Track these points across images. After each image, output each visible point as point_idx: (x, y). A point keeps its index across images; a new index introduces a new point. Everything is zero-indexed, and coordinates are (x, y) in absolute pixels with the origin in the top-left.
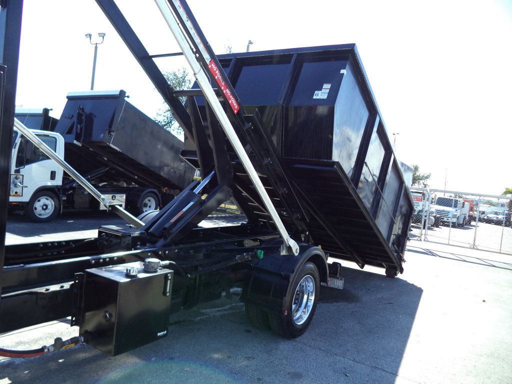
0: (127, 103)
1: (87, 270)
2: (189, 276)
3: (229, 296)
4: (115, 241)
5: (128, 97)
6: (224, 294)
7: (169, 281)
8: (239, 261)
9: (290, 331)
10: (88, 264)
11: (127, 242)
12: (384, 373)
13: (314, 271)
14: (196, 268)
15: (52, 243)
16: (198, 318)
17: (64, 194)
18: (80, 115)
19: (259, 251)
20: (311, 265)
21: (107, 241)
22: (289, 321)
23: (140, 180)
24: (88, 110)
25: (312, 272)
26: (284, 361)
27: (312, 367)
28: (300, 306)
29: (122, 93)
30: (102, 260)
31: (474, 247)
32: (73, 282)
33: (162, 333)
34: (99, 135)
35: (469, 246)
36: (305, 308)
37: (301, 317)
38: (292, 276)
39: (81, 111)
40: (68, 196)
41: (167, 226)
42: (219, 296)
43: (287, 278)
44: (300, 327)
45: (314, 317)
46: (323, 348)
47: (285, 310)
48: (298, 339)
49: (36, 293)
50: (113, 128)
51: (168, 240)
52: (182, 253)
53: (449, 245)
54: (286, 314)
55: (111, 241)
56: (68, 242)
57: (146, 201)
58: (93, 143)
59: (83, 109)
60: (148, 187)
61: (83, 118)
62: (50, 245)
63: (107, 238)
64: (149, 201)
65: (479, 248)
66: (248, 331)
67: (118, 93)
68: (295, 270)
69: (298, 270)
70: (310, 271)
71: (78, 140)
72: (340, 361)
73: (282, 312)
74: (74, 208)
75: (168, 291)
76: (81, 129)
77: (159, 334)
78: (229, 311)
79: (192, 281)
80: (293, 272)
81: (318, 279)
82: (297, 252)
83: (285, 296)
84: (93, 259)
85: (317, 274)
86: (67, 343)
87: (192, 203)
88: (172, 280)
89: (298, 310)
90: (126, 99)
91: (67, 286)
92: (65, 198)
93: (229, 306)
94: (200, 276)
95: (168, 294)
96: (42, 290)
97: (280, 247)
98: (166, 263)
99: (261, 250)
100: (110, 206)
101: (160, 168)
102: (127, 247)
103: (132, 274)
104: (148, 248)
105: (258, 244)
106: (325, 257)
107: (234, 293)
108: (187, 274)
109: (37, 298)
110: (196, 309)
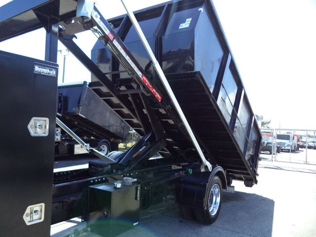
0: (88, 89)
1: (91, 186)
2: (146, 188)
3: (167, 200)
4: (100, 169)
6: (164, 199)
7: (138, 191)
8: (177, 177)
9: (207, 220)
10: (89, 183)
11: (107, 170)
13: (219, 181)
14: (149, 183)
15: (63, 172)
16: (150, 215)
18: (60, 98)
19: (190, 169)
20: (217, 178)
21: (95, 169)
22: (208, 213)
23: (97, 135)
24: (64, 95)
28: (212, 203)
29: (85, 83)
30: (96, 180)
31: (306, 163)
33: (136, 224)
34: (72, 109)
35: (303, 162)
36: (215, 204)
37: (213, 210)
38: (207, 184)
42: (162, 200)
43: (205, 186)
44: (213, 217)
45: (221, 210)
46: (229, 229)
47: (205, 207)
48: (212, 225)
50: (81, 104)
52: (140, 175)
53: (291, 162)
54: (206, 209)
55: (98, 170)
56: (72, 172)
57: (101, 147)
58: (68, 114)
59: (61, 94)
60: (102, 139)
61: (62, 99)
64: (103, 147)
65: (310, 163)
66: (181, 222)
67: (83, 83)
68: (209, 181)
70: (217, 182)
71: (59, 113)
73: (203, 208)
75: (138, 197)
76: (61, 105)
77: (134, 224)
79: (147, 192)
80: (207, 182)
81: (221, 187)
82: (210, 169)
83: (205, 197)
84: (91, 180)
85: (221, 184)
86: (81, 232)
88: (140, 190)
89: (210, 206)
90: (87, 86)
94: (151, 188)
95: (138, 199)
97: (200, 167)
98: (136, 180)
99: (190, 168)
100: (90, 150)
101: (109, 127)
102: (108, 173)
103: (118, 187)
104: (120, 172)
105: (181, 167)
106: (224, 173)
107: (170, 199)
108: (144, 187)
109: (63, 205)
110: (147, 210)
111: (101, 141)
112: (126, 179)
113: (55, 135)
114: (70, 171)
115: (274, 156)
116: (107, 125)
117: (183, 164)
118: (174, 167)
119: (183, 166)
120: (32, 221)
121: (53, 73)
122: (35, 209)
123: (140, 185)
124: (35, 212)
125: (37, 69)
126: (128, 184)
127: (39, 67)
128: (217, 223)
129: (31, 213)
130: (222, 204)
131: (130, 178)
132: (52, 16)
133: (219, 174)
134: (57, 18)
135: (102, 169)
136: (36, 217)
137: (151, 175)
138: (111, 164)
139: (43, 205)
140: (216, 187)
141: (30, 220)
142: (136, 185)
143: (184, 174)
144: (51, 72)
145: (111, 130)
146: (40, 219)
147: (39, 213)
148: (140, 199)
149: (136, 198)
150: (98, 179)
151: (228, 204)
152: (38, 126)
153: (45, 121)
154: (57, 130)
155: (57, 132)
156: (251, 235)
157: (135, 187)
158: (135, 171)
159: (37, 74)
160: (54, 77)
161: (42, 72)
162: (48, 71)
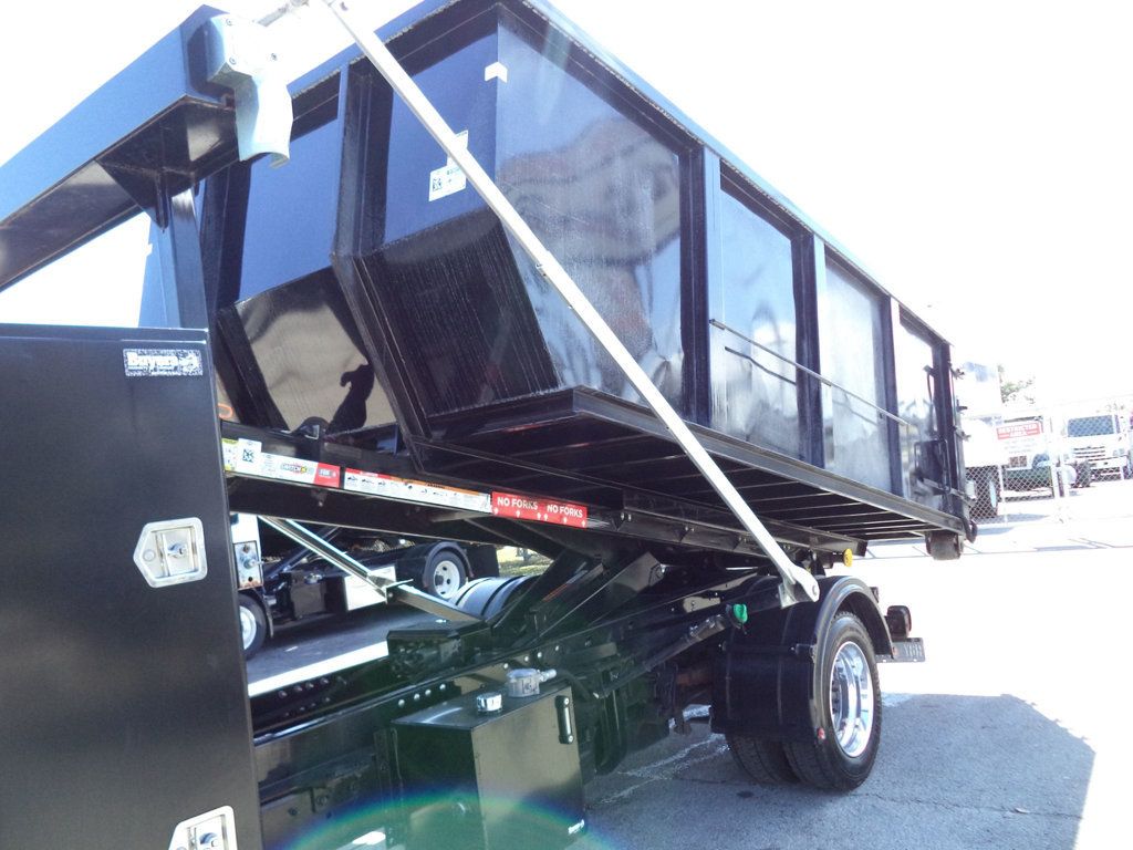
1: (398, 721)
2: (597, 696)
3: (683, 726)
4: (428, 654)
6: (672, 724)
7: (567, 710)
8: (700, 640)
11: (451, 651)
13: (857, 631)
15: (303, 684)
17: (269, 593)
19: (737, 607)
20: (847, 619)
21: (410, 657)
22: (833, 751)
25: (857, 635)
26: (847, 840)
27: (913, 842)
28: (845, 714)
30: (417, 696)
33: (577, 827)
36: (858, 715)
37: (855, 738)
38: (815, 648)
40: (278, 595)
42: (664, 731)
43: (806, 656)
44: (858, 761)
45: (883, 734)
46: (923, 798)
47: (818, 730)
48: (859, 790)
52: (568, 652)
54: (823, 737)
55: (420, 656)
56: (332, 677)
57: (439, 570)
62: (300, 689)
63: (408, 652)
64: (445, 569)
66: (745, 795)
68: (819, 636)
69: (824, 635)
70: (849, 634)
72: (970, 817)
73: (813, 735)
74: (294, 619)
75: (569, 732)
77: (571, 830)
78: (689, 763)
79: (604, 708)
80: (815, 642)
81: (870, 649)
82: (815, 594)
83: (812, 697)
85: (866, 639)
88: (572, 709)
89: (843, 725)
92: (273, 602)
93: (687, 750)
94: (617, 691)
95: (571, 739)
97: (776, 591)
98: (552, 673)
99: (740, 602)
100: (390, 589)
102: (456, 662)
103: (490, 708)
104: (497, 654)
105: (716, 601)
107: (693, 719)
108: (591, 692)
109: (312, 797)
110: (618, 772)
111: (432, 553)
112: (517, 677)
113: (241, 567)
114: (327, 677)
117: (722, 588)
118: (693, 603)
119: (721, 594)
121: (190, 363)
122: (202, 831)
123: (568, 692)
124: (205, 839)
126: (528, 693)
127: (142, 354)
128: (874, 783)
129: (192, 845)
131: (532, 672)
132: (167, 169)
134: (183, 172)
135: (435, 652)
137: (609, 649)
139: (228, 811)
142: (555, 692)
143: (722, 628)
144: (184, 362)
147: (218, 840)
148: (580, 738)
149: (563, 739)
150: (422, 692)
152: (167, 551)
153: (190, 530)
154: (246, 549)
155: (248, 556)
156: (1003, 809)
157: (553, 698)
158: (549, 643)
159: (136, 377)
160: (198, 377)
161: (152, 368)
162: (174, 361)
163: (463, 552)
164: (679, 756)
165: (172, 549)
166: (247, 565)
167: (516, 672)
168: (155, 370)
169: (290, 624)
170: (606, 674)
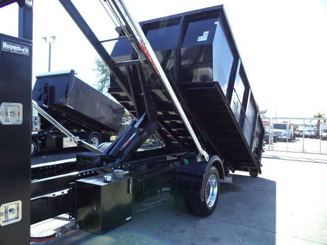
0: (76, 78)
1: (78, 180)
2: (139, 181)
3: (162, 193)
4: (89, 162)
5: (76, 74)
6: (159, 191)
7: (131, 184)
8: (172, 168)
9: (204, 212)
10: (77, 177)
11: (96, 162)
12: (270, 233)
13: (216, 172)
16: (143, 210)
17: (39, 139)
18: (45, 88)
19: (185, 160)
20: (214, 168)
21: (83, 162)
22: (205, 205)
23: (87, 127)
24: (50, 84)
28: (209, 195)
29: (72, 72)
31: (303, 152)
32: (69, 189)
33: (129, 218)
34: (59, 100)
35: (300, 151)
36: (212, 195)
37: (211, 202)
38: (204, 175)
39: (46, 85)
40: (42, 140)
41: (121, 149)
42: (156, 193)
43: (201, 177)
44: (211, 209)
45: (219, 202)
46: (227, 221)
47: (202, 198)
48: (210, 217)
49: (47, 198)
50: (68, 95)
51: (122, 159)
52: (132, 167)
53: (287, 152)
54: (203, 200)
55: (86, 162)
56: (58, 165)
57: (92, 140)
58: (55, 105)
59: (47, 84)
60: (93, 131)
61: (48, 89)
62: (47, 167)
64: (94, 140)
65: (307, 152)
66: (177, 215)
67: (70, 72)
69: (207, 171)
70: (213, 172)
71: (45, 104)
72: (240, 228)
73: (200, 199)
74: (46, 148)
75: (130, 190)
76: (47, 96)
77: (127, 219)
78: (161, 204)
79: (140, 184)
80: (204, 173)
81: (219, 178)
82: (207, 159)
83: (201, 189)
84: (79, 174)
85: (218, 174)
86: (69, 230)
87: (135, 134)
89: (208, 198)
90: (75, 75)
91: (66, 191)
92: (40, 142)
93: (161, 200)
94: (145, 181)
95: (131, 192)
96: (51, 195)
97: (197, 157)
98: (127, 172)
99: (186, 159)
100: (78, 142)
101: (99, 118)
102: (97, 165)
103: (108, 180)
104: (110, 165)
105: (176, 158)
106: (221, 162)
107: (165, 191)
108: (137, 179)
109: (47, 201)
110: (140, 204)
111: (92, 134)
112: (117, 172)
113: (33, 124)
114: (56, 165)
115: (271, 145)
116: (98, 117)
117: (178, 154)
118: (169, 158)
119: (178, 156)
120: (8, 221)
121: (25, 51)
122: (10, 207)
123: (132, 178)
124: (11, 210)
125: (5, 45)
126: (119, 177)
127: (9, 44)
128: (214, 215)
129: (6, 212)
130: (220, 195)
131: (122, 171)
133: (216, 164)
135: (91, 162)
136: (11, 216)
137: (144, 167)
138: (101, 156)
139: (20, 202)
140: (213, 178)
141: (4, 220)
142: (128, 178)
143: (179, 165)
144: (23, 50)
145: (102, 122)
146: (18, 218)
147: (16, 212)
148: (133, 192)
149: (128, 192)
150: (86, 173)
151: (226, 195)
152: (9, 113)
153: (18, 107)
154: (36, 119)
155: (36, 121)
156: (249, 227)
157: (127, 180)
158: (127, 163)
159: (5, 52)
160: (27, 56)
161: (11, 49)
162: (20, 49)
163: (100, 136)
164: (158, 202)
165: (11, 112)
166: (36, 124)
167: (116, 170)
168: (12, 50)
169: (44, 150)
170: (142, 175)
